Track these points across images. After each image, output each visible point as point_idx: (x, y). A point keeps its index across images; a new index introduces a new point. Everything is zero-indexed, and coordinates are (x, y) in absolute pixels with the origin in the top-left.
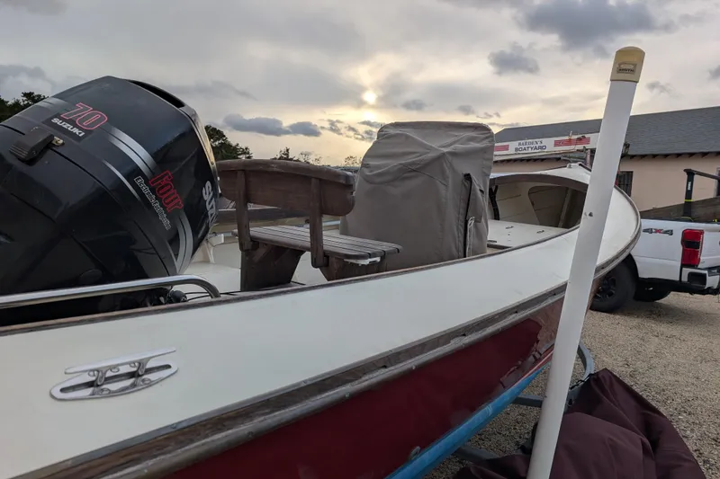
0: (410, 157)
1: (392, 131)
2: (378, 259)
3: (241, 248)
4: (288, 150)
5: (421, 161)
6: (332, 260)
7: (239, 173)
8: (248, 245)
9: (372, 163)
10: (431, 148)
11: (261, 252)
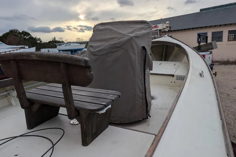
4: (55, 38)
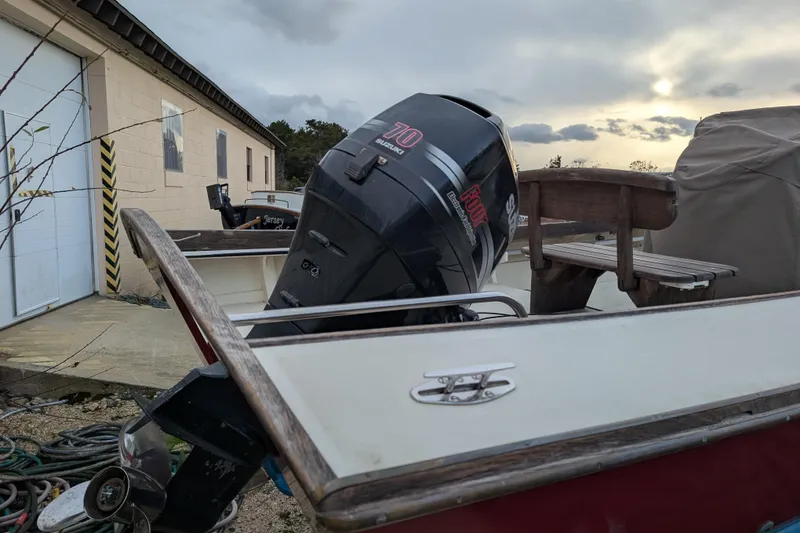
0: (747, 154)
1: (717, 125)
2: (706, 283)
3: (533, 267)
4: (559, 159)
5: (765, 158)
6: (645, 282)
7: (532, 185)
8: (540, 264)
9: (691, 164)
10: (778, 142)
11: (554, 272)
